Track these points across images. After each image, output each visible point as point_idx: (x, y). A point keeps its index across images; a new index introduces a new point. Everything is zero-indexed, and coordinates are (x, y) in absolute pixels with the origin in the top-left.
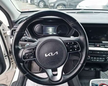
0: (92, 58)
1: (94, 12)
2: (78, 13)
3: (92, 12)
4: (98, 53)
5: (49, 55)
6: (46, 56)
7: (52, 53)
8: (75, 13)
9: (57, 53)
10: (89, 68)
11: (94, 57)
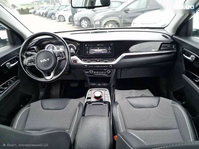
0: (95, 72)
1: (109, 32)
2: (91, 33)
3: (106, 32)
4: (98, 66)
5: (43, 61)
6: (41, 61)
7: (45, 60)
8: (89, 33)
9: (48, 59)
10: (96, 84)
11: (96, 71)
